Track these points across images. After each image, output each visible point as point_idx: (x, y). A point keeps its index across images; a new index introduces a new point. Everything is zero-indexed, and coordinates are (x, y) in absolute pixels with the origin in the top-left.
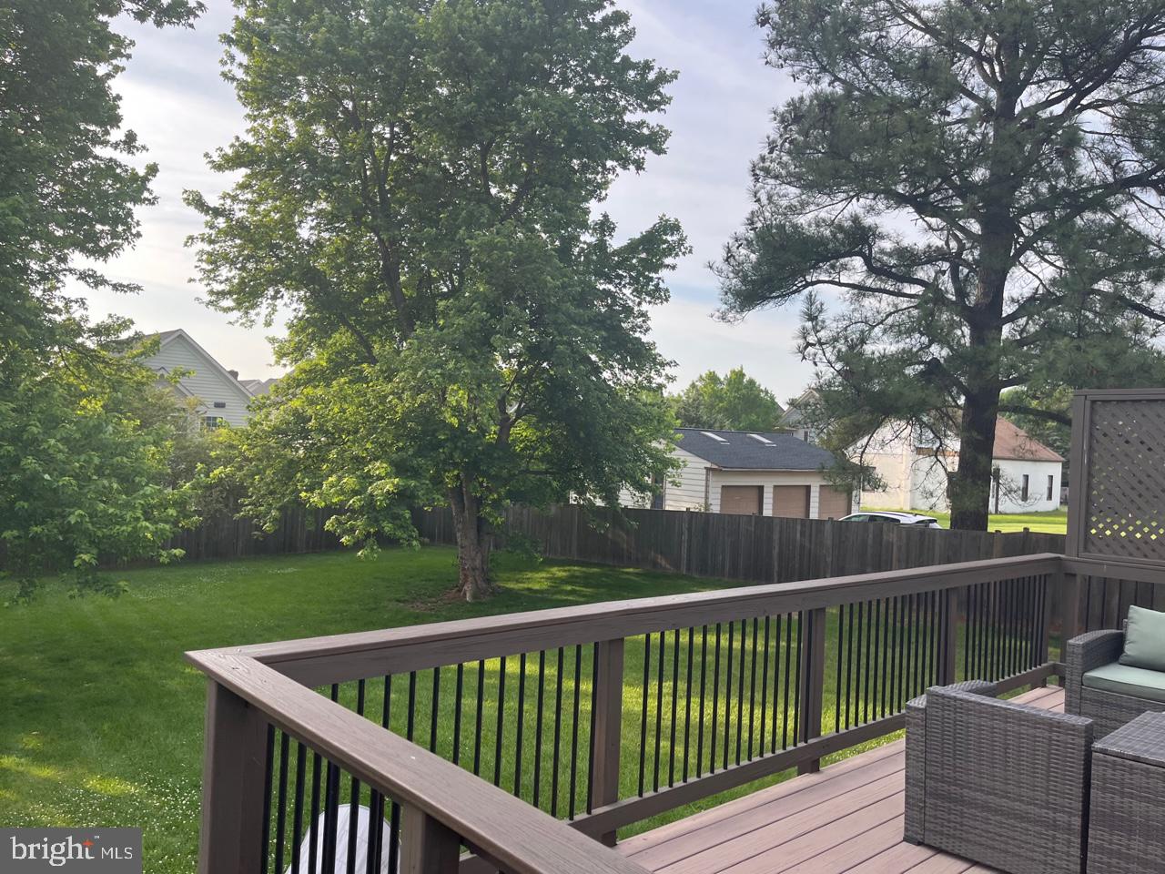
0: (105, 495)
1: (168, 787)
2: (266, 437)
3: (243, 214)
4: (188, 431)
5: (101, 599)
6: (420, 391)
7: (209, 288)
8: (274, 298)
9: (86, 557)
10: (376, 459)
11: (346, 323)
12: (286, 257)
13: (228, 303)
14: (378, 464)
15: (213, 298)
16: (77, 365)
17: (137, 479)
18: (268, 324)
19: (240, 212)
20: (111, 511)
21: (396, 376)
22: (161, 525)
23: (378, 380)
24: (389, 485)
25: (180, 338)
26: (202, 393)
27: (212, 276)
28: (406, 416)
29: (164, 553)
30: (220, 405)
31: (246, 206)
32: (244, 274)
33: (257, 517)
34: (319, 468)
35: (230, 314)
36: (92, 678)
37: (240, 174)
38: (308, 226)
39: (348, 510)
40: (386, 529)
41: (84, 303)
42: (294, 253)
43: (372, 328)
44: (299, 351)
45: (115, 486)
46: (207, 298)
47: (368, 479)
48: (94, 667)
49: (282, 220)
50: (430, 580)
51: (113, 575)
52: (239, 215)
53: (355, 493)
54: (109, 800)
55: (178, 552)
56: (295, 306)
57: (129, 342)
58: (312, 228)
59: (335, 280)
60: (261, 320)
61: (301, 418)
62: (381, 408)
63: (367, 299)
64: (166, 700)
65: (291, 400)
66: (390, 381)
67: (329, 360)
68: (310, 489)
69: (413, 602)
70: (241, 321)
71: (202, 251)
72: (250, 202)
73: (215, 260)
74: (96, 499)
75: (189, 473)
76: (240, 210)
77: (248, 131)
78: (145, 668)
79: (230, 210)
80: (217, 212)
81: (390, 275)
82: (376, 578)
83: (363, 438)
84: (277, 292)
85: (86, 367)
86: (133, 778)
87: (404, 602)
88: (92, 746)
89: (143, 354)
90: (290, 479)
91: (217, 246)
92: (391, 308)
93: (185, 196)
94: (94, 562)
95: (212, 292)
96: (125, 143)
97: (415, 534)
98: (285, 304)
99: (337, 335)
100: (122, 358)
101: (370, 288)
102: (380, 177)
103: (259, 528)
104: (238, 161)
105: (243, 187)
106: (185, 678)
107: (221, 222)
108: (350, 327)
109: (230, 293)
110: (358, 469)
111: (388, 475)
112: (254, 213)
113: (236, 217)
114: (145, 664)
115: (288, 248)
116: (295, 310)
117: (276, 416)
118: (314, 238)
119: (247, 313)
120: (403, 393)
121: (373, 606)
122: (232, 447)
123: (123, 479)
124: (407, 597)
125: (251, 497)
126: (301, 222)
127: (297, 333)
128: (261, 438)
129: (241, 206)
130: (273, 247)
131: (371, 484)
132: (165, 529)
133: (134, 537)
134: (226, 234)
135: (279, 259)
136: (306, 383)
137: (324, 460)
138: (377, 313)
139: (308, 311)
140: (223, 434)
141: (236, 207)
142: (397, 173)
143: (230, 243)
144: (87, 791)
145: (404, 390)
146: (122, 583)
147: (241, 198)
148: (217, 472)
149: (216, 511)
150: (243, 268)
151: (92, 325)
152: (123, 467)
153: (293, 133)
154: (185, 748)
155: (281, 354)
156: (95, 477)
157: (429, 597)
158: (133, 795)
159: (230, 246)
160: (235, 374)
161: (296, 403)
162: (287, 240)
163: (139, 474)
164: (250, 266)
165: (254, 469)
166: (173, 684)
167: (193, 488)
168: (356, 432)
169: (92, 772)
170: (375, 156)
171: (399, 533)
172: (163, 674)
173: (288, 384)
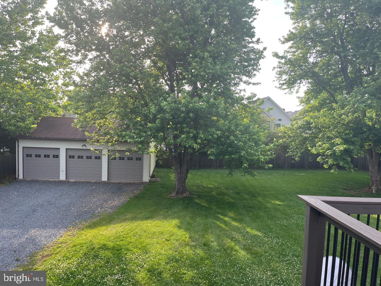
0: (251, 147)
1: (269, 236)
2: (296, 130)
3: (291, 56)
4: (271, 128)
5: (249, 177)
6: (355, 112)
7: (279, 83)
8: (300, 83)
9: (245, 165)
10: (337, 137)
11: (326, 90)
12: (305, 69)
13: (285, 87)
14: (337, 139)
15: (281, 86)
16: (242, 109)
17: (259, 143)
18: (297, 92)
19: (289, 56)
20: (252, 152)
21: (346, 107)
22: (266, 157)
23: (338, 109)
24: (342, 148)
25: (269, 99)
26: (275, 116)
27: (280, 79)
28: (349, 122)
29: (266, 165)
30: (280, 120)
31: (291, 54)
32: (290, 77)
33: (293, 156)
34: (315, 141)
35: (285, 90)
36: (246, 199)
37: (290, 44)
38: (313, 57)
39: (325, 155)
40: (341, 164)
41: (245, 90)
42: (307, 67)
43: (335, 90)
44: (308, 101)
45: (253, 144)
46: (278, 86)
47: (333, 145)
48: (246, 196)
49: (303, 56)
50: (357, 183)
51: (253, 171)
52: (289, 57)
53: (328, 149)
54: (253, 236)
55: (271, 165)
56: (307, 85)
57: (256, 101)
58: (314, 58)
59: (322, 74)
60: (295, 91)
61: (309, 123)
62: (339, 119)
63: (334, 80)
64: (267, 210)
65: (305, 117)
66: (344, 109)
67: (319, 103)
68: (312, 147)
69: (350, 190)
70: (289, 92)
71: (277, 71)
72: (293, 52)
73: (281, 74)
74: (248, 148)
75: (271, 141)
76: (290, 55)
77: (293, 29)
78: (260, 199)
79: (286, 56)
80: (282, 58)
81: (344, 70)
82: (334, 180)
83: (331, 130)
84: (301, 81)
85: (245, 109)
86: (260, 231)
87: (346, 190)
88: (247, 219)
89: (259, 104)
90: (304, 144)
91: (282, 69)
92: (343, 82)
93: (273, 54)
94: (247, 166)
95: (280, 84)
96: (256, 41)
97: (352, 166)
98: (304, 85)
99: (322, 94)
100: (254, 106)
101: (335, 76)
102: (341, 34)
103: (294, 160)
104: (289, 39)
105: (291, 47)
106: (272, 204)
107: (283, 61)
108: (327, 90)
109: (286, 83)
110: (330, 141)
111: (341, 144)
112: (294, 55)
113: (288, 58)
114: (260, 198)
115: (305, 66)
116: (307, 87)
117: (300, 123)
118: (315, 61)
119: (291, 89)
120: (348, 113)
121: (334, 190)
122: (285, 133)
123: (255, 143)
124: (347, 188)
125: (291, 149)
126: (310, 56)
127: (308, 95)
128: (295, 130)
129: (290, 54)
130: (300, 66)
131: (334, 146)
132: (267, 158)
133: (258, 160)
134: (285, 64)
135: (302, 70)
136: (310, 111)
137: (317, 138)
138: (338, 85)
139: (312, 87)
140: (282, 129)
141: (288, 55)
142: (348, 31)
143: (286, 67)
144: (247, 232)
145: (349, 112)
146: (255, 173)
147: (290, 51)
148: (280, 141)
149: (279, 153)
150: (290, 75)
151: (246, 97)
152: (255, 139)
153: (308, 25)
154: (273, 225)
155: (302, 102)
156: (248, 142)
157: (357, 189)
158: (260, 236)
159: (286, 68)
160: (284, 110)
161: (306, 118)
162: (305, 63)
163: (260, 141)
164: (293, 74)
165: (292, 140)
166: (269, 205)
167: (274, 146)
168: (329, 127)
169: (248, 226)
170: (339, 27)
171: (345, 165)
172: (265, 202)
173: (304, 112)
